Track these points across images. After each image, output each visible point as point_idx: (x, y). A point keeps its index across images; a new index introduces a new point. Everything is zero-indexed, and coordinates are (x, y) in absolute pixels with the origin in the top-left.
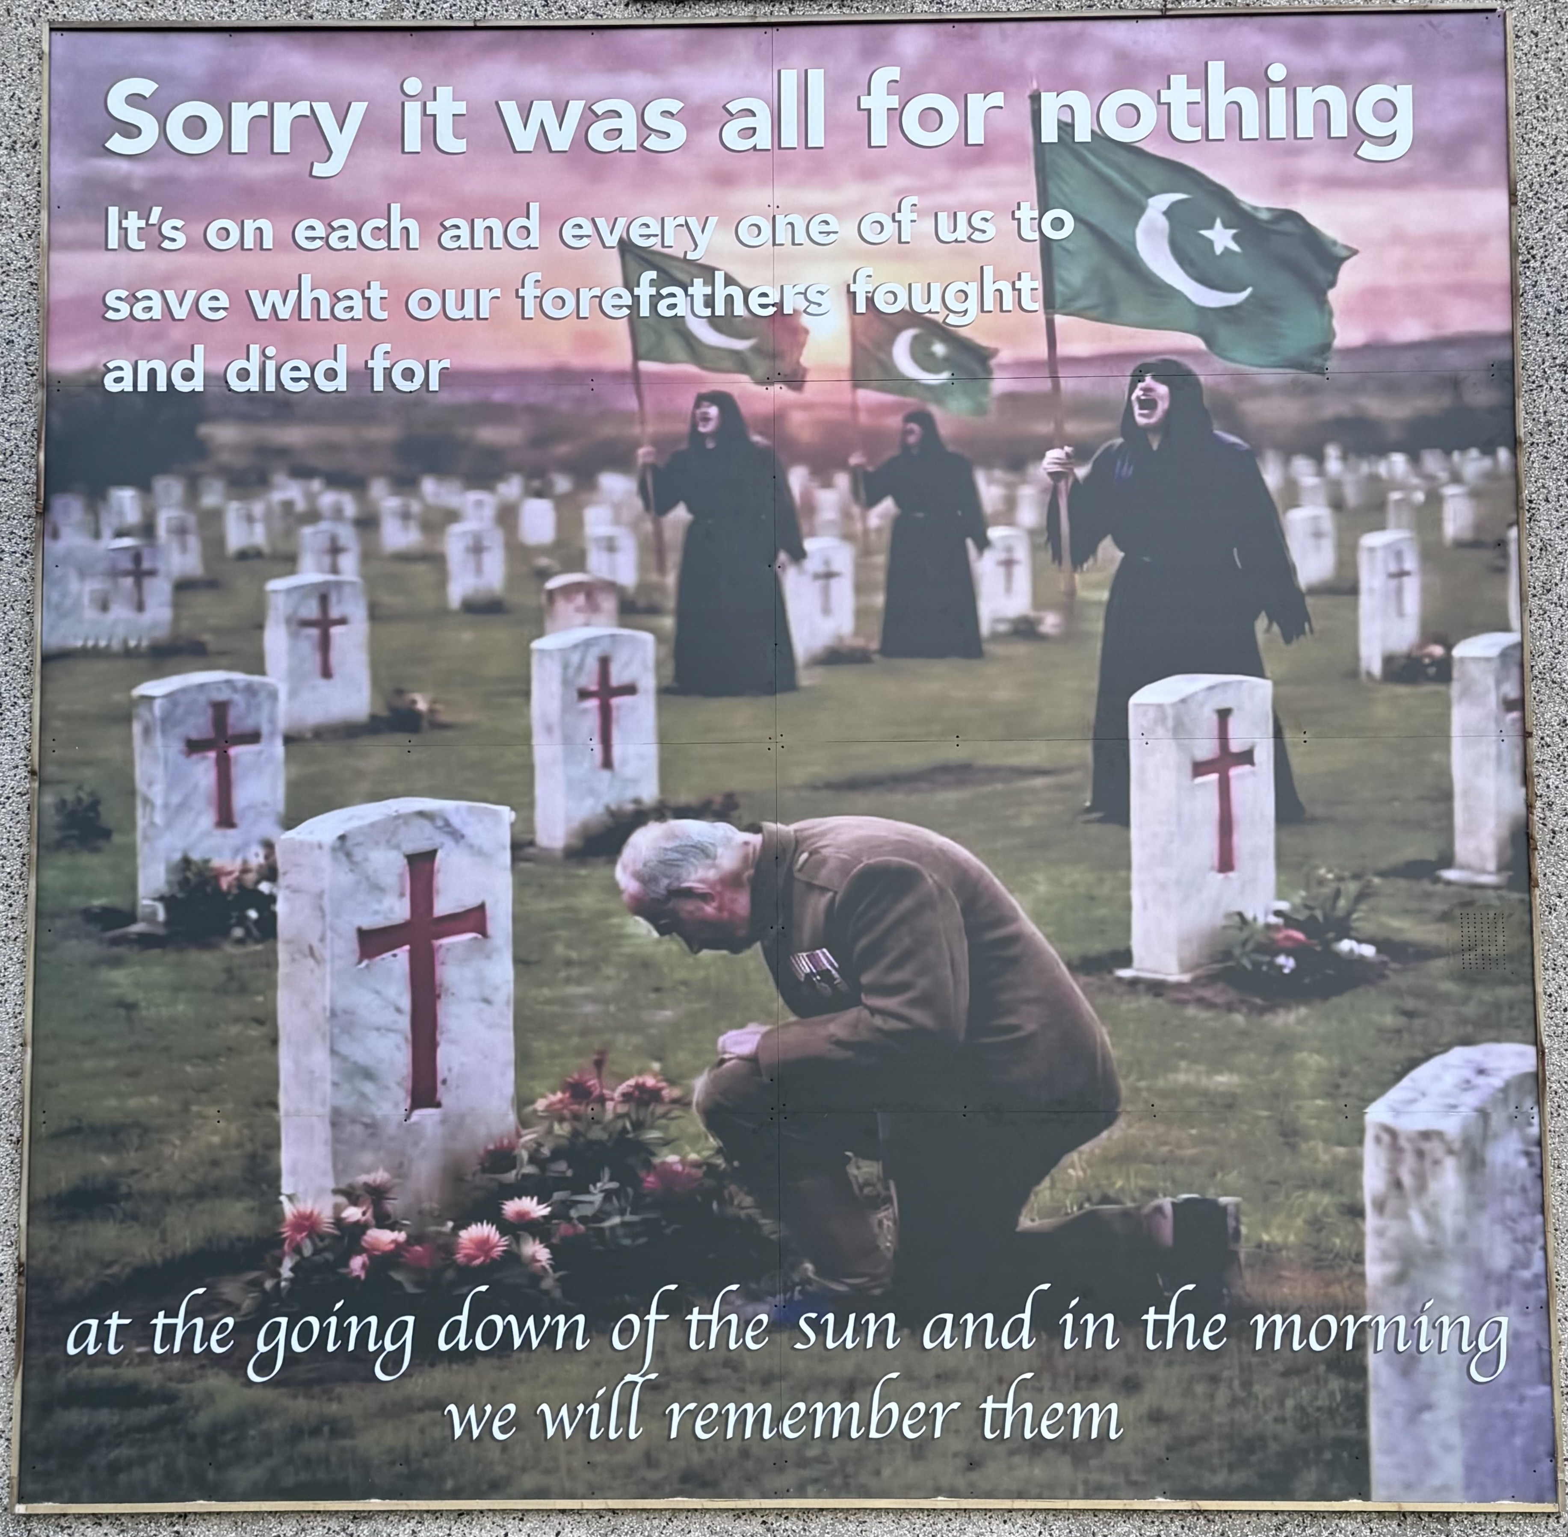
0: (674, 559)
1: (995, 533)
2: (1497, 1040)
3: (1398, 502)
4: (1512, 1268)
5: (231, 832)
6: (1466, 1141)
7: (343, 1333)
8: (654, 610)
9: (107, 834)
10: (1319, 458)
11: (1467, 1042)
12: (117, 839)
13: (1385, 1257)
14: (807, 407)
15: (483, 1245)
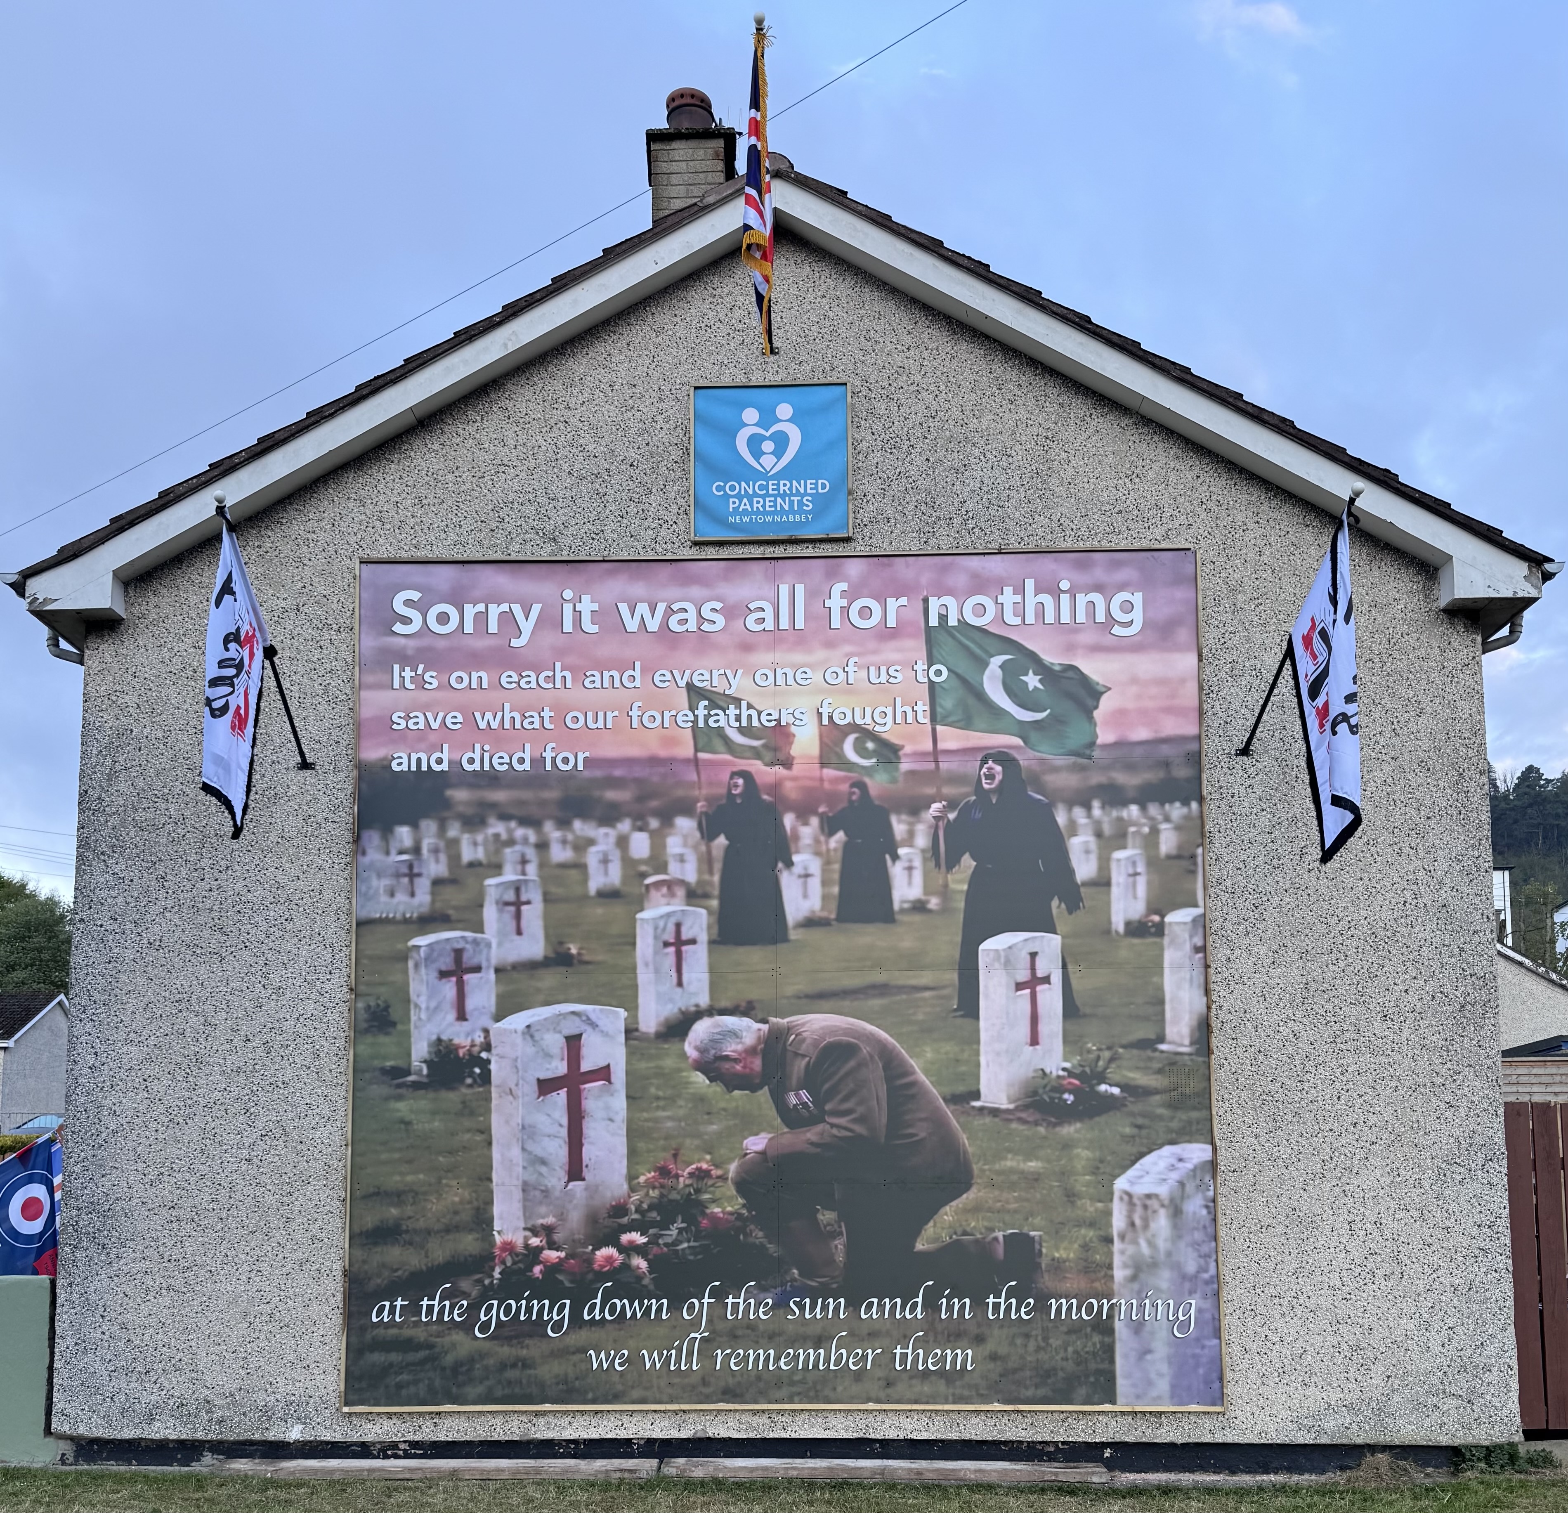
0: (718, 866)
1: (901, 851)
2: (1189, 1142)
3: (1133, 833)
4: (1198, 1272)
5: (465, 1023)
6: (1172, 1200)
7: (529, 1310)
8: (707, 896)
9: (394, 1024)
10: (1088, 807)
11: (1172, 1142)
12: (400, 1027)
13: (1125, 1266)
14: (794, 779)
15: (609, 1259)
